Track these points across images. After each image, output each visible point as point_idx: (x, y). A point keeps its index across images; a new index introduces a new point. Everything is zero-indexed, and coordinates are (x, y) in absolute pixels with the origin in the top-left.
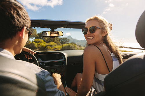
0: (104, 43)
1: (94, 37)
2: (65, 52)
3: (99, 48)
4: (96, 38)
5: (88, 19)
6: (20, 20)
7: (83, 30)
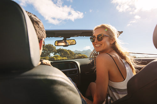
2: (77, 61)
5: (96, 27)
6: (40, 32)
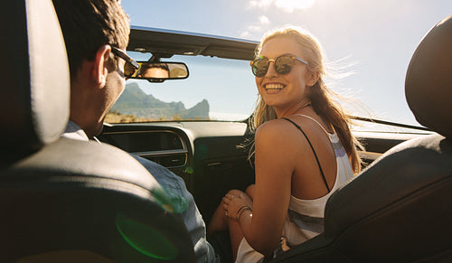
0: (309, 105)
1: (285, 86)
3: (299, 128)
4: (290, 87)
7: (253, 66)
